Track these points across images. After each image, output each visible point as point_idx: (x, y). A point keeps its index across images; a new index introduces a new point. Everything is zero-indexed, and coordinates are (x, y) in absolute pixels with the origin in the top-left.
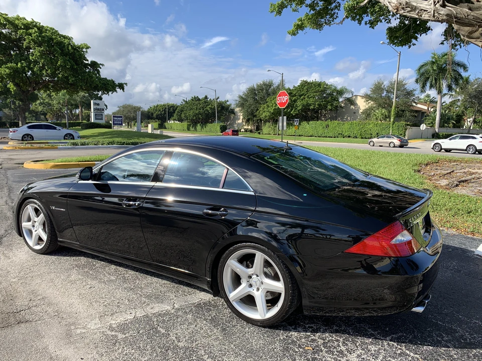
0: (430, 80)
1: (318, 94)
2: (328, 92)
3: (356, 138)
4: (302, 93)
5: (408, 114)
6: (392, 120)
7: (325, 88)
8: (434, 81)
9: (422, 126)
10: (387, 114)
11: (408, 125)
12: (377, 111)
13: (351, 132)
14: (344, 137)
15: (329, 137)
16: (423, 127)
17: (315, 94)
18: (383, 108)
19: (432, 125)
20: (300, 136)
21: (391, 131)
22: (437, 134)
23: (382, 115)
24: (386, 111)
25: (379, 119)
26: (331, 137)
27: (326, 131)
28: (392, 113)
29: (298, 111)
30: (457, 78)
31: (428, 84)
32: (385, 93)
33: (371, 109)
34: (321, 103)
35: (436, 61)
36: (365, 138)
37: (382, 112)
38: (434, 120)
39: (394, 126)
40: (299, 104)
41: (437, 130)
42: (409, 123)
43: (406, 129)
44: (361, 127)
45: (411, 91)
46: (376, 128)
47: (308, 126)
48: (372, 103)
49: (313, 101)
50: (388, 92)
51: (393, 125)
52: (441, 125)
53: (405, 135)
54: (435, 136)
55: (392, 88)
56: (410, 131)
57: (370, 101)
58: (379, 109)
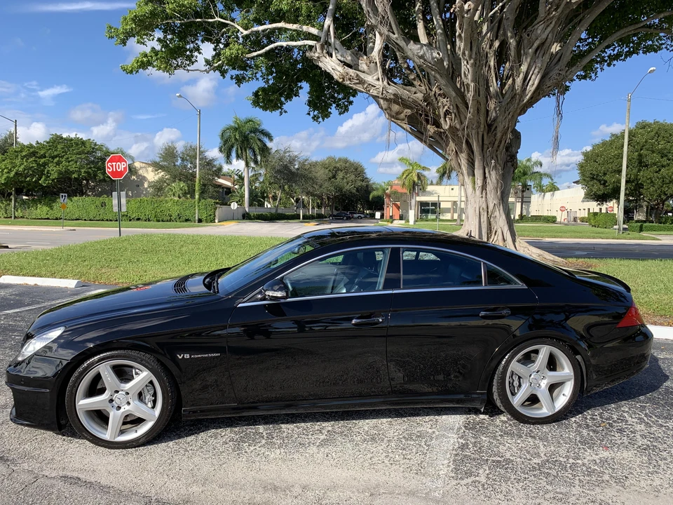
0: (234, 149)
1: (83, 156)
2: (99, 154)
3: (149, 221)
4: (56, 153)
5: (211, 189)
6: (197, 197)
7: (93, 148)
8: (240, 152)
9: (232, 204)
10: (186, 188)
11: (217, 203)
12: (173, 185)
13: (142, 213)
14: (130, 220)
15: (107, 220)
16: (234, 206)
17: (78, 156)
18: (180, 180)
19: (240, 203)
20: (57, 219)
21: (197, 211)
22: (247, 213)
23: (181, 190)
24: (184, 184)
25: (177, 195)
26: (111, 220)
27: (102, 211)
28: (197, 188)
29: (53, 180)
30: (265, 150)
31: (234, 154)
32: (179, 162)
33: (161, 181)
34: (90, 170)
35: (239, 127)
36: (163, 221)
37: (179, 185)
38: (242, 196)
39: (200, 204)
40: (54, 171)
41: (247, 210)
42: (218, 201)
43: (215, 209)
44: (156, 205)
45: (211, 160)
46: (176, 208)
47: (70, 204)
48: (162, 173)
49: (75, 166)
50: (183, 159)
51: (199, 203)
52: (251, 205)
53: (215, 216)
54: (246, 217)
55: (187, 155)
56: (220, 211)
57: (159, 171)
58: (174, 181)
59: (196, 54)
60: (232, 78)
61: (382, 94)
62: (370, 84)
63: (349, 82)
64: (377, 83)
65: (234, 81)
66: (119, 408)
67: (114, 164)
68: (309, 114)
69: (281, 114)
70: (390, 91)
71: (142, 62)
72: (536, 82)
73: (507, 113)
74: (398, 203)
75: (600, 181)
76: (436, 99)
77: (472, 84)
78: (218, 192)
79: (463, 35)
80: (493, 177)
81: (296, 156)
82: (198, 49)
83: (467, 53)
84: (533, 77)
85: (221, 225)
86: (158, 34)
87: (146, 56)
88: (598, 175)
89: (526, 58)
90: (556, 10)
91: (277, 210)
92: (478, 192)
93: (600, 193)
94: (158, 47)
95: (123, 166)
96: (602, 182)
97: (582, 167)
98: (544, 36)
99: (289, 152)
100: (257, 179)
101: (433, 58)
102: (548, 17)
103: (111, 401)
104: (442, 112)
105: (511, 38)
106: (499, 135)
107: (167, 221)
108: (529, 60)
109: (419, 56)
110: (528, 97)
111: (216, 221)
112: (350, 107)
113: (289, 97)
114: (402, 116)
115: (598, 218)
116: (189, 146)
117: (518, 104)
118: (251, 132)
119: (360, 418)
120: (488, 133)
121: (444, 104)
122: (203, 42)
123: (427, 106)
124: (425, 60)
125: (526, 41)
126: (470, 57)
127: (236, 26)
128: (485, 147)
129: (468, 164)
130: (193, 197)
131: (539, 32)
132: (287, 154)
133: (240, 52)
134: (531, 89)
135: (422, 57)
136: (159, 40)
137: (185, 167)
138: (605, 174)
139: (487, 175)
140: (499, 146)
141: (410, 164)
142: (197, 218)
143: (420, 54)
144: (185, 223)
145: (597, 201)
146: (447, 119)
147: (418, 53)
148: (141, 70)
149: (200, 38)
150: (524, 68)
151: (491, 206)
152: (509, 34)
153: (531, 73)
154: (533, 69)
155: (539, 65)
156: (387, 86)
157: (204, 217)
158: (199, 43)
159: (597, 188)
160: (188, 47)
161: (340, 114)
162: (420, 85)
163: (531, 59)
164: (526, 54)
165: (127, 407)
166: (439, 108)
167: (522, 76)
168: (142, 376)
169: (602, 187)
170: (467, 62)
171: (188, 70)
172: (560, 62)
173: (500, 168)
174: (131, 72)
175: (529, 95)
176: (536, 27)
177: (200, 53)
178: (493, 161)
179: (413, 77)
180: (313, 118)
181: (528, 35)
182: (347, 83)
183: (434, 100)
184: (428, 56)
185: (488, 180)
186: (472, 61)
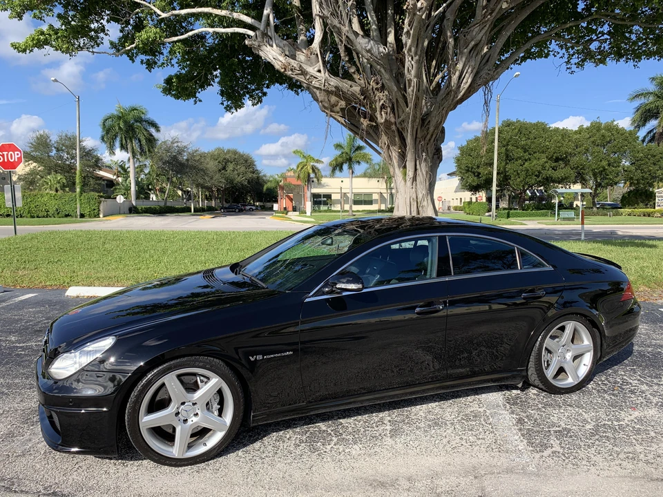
0: (118, 139)
3: (21, 217)
5: (92, 181)
6: (78, 190)
8: (124, 142)
9: (118, 197)
10: (65, 181)
11: (101, 197)
12: (49, 177)
16: (120, 199)
18: (56, 172)
19: (126, 194)
21: (78, 205)
22: (135, 207)
23: (59, 183)
24: (62, 177)
25: (54, 188)
28: (78, 181)
30: (151, 140)
31: (117, 144)
32: (53, 153)
33: (33, 173)
35: (123, 116)
36: (38, 217)
37: (56, 178)
38: (128, 189)
39: (82, 197)
41: (134, 203)
42: (102, 194)
43: (100, 203)
44: (29, 200)
45: (90, 150)
46: (53, 202)
48: (35, 164)
50: (58, 150)
51: (80, 196)
52: (137, 198)
53: (99, 210)
54: (133, 211)
55: (63, 145)
56: (105, 205)
57: (30, 162)
58: (49, 174)
59: (102, 35)
60: (142, 62)
61: (324, 86)
62: (312, 76)
63: (290, 72)
64: (318, 74)
65: (145, 66)
66: (185, 421)
67: (5, 153)
68: (222, 104)
69: (196, 103)
70: (332, 84)
71: (38, 40)
72: (470, 81)
73: (441, 108)
74: (291, 195)
75: (474, 173)
76: (374, 93)
77: (415, 80)
78: (99, 184)
79: (412, 32)
80: (423, 168)
81: (185, 147)
82: (103, 30)
83: (413, 49)
84: (467, 75)
85: (107, 220)
86: (59, 9)
87: (42, 33)
88: (472, 168)
89: (461, 57)
90: (491, 14)
91: (166, 204)
92: (409, 183)
93: (475, 184)
94: (58, 24)
95: (16, 156)
96: (476, 174)
97: (458, 160)
98: (479, 37)
99: (177, 142)
100: (142, 171)
101: (379, 53)
102: (483, 21)
103: (177, 414)
104: (378, 105)
105: (450, 38)
106: (432, 129)
107: (44, 217)
108: (464, 59)
109: (366, 50)
110: (461, 94)
111: (101, 216)
112: (264, 98)
113: (202, 87)
114: (337, 109)
115: (472, 206)
116: (64, 135)
117: (453, 100)
118: (137, 121)
119: (408, 406)
120: (421, 127)
121: (381, 98)
122: (108, 21)
123: (364, 99)
124: (372, 54)
125: (462, 42)
126: (416, 54)
127: (153, 7)
128: (418, 140)
129: (399, 156)
130: (73, 189)
131: (474, 33)
132: (175, 145)
133: (158, 36)
134: (465, 86)
135: (369, 51)
136: (59, 16)
137: (61, 158)
138: (478, 167)
139: (418, 167)
140: (430, 140)
141: (304, 157)
142: (78, 213)
143: (368, 48)
144: (65, 219)
145: (471, 191)
146: (383, 113)
147: (366, 47)
148: (36, 49)
149: (106, 18)
150: (460, 66)
151: (420, 196)
152: (449, 34)
153: (465, 71)
154: (467, 68)
155: (473, 64)
156: (329, 78)
157: (86, 212)
158: (104, 22)
159: (472, 180)
160: (92, 26)
161: (253, 105)
162: (359, 79)
163: (466, 59)
164: (461, 53)
165: (195, 419)
166: (376, 101)
167: (457, 74)
168: (212, 383)
169: (475, 178)
170: (412, 59)
171: (93, 52)
172: (489, 63)
173: (429, 160)
174: (24, 51)
175: (463, 92)
176: (472, 29)
177: (106, 35)
178: (424, 154)
179: (353, 71)
180: (225, 108)
181: (465, 36)
182: (289, 73)
183: (372, 94)
184: (375, 50)
185: (419, 172)
186: (417, 57)
